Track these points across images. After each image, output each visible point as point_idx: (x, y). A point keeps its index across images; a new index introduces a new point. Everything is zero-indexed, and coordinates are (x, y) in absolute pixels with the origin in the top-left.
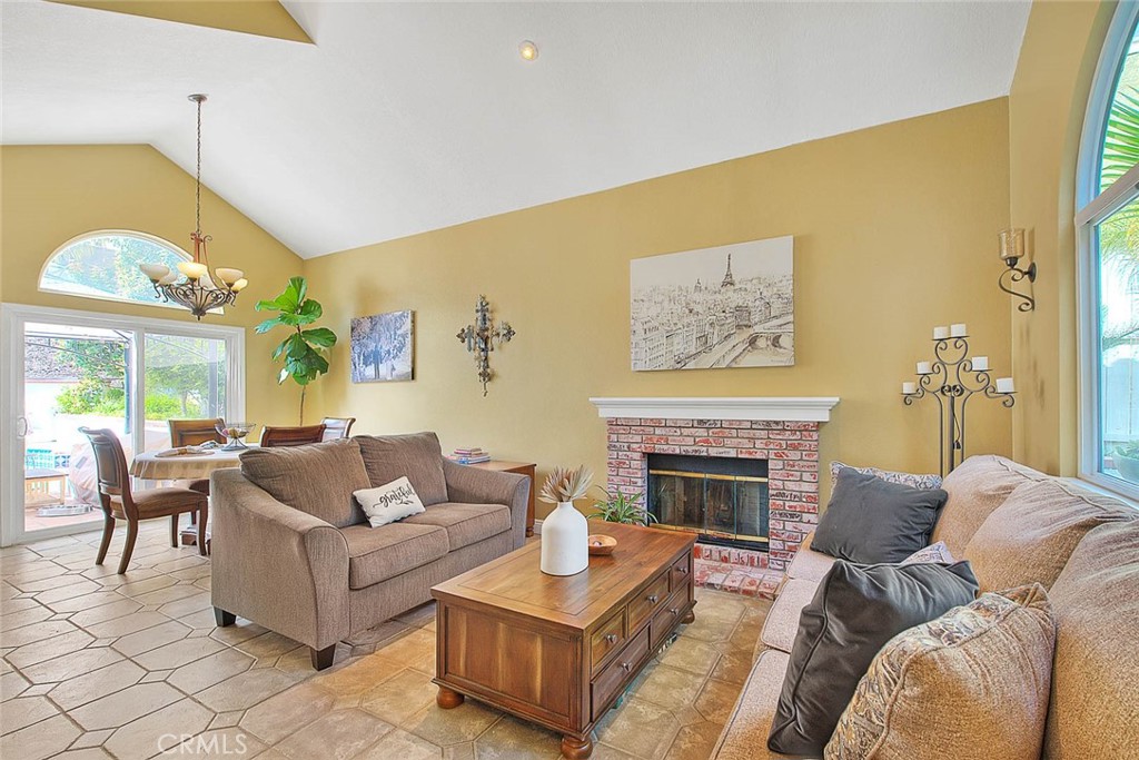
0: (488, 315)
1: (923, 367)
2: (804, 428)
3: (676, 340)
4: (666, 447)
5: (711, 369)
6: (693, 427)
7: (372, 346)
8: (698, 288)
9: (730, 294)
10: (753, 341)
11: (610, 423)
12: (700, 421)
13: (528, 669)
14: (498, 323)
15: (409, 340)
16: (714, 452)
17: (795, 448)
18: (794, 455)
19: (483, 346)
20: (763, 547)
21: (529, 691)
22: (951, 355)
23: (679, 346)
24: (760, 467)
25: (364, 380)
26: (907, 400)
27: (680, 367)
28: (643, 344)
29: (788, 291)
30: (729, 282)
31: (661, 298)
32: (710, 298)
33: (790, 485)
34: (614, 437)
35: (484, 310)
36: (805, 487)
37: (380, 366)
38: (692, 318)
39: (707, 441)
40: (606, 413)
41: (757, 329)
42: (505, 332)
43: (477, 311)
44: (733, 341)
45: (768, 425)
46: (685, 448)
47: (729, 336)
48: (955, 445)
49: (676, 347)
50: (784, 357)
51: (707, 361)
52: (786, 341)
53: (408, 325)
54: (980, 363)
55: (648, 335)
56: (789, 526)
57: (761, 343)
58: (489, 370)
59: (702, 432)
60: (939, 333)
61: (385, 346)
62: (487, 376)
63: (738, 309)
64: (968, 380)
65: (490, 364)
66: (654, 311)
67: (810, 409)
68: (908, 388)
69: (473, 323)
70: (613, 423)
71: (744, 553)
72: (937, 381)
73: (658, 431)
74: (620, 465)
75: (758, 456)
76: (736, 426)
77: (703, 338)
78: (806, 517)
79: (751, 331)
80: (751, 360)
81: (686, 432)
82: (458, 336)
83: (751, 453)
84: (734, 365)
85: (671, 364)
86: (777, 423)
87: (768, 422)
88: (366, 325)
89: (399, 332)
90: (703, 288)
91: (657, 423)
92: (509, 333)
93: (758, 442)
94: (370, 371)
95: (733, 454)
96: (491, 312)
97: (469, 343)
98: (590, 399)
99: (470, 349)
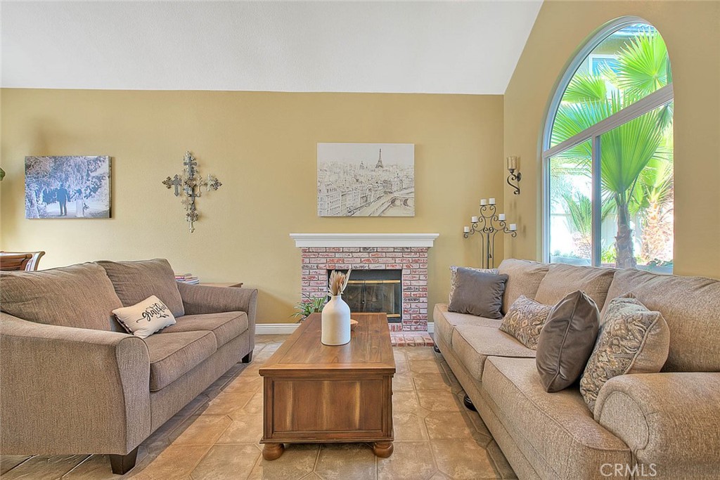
0: (195, 168)
1: (474, 219)
2: (421, 251)
3: (348, 197)
4: (342, 265)
5: (369, 216)
6: (360, 252)
7: (56, 185)
8: (362, 167)
9: (381, 173)
10: (393, 202)
11: (304, 251)
12: (365, 248)
13: (349, 407)
14: (205, 174)
15: (106, 182)
16: (372, 267)
17: (417, 262)
18: (416, 266)
19: (191, 193)
20: (399, 320)
21: (349, 423)
22: (488, 213)
23: (353, 201)
24: (397, 273)
25: (44, 216)
26: (465, 235)
27: (350, 215)
28: (326, 199)
29: (412, 174)
30: (379, 166)
31: (338, 170)
32: (368, 173)
33: (414, 283)
34: (307, 260)
35: (192, 164)
36: (422, 283)
37: (68, 204)
38: (358, 185)
39: (368, 260)
40: (300, 244)
41: (396, 194)
42: (214, 183)
43: (185, 164)
44: (382, 201)
45: (403, 250)
46: (355, 265)
47: (380, 198)
49: (348, 202)
50: (409, 211)
51: (367, 211)
52: (410, 202)
53: (104, 168)
54: (501, 217)
55: (330, 193)
56: (413, 305)
57: (397, 202)
58: (196, 212)
59: (366, 255)
60: (483, 202)
61: (73, 186)
62: (194, 216)
63: (385, 181)
64: (496, 225)
65: (197, 207)
66: (333, 178)
67: (422, 239)
68: (466, 229)
69: (180, 173)
70: (306, 251)
72: (481, 226)
73: (337, 255)
74: (311, 278)
75: (398, 268)
76: (385, 251)
77: (365, 198)
78: (421, 299)
79: (392, 196)
80: (391, 212)
81: (355, 255)
82: (164, 183)
83: (393, 266)
84: (383, 215)
85: (345, 213)
86: (407, 248)
87: (403, 248)
88: (49, 165)
89: (92, 174)
90: (365, 167)
91: (337, 250)
92: (217, 184)
93: (397, 259)
94: (54, 208)
95: (383, 267)
96: (199, 166)
97: (177, 189)
98: (291, 235)
99: (177, 194)
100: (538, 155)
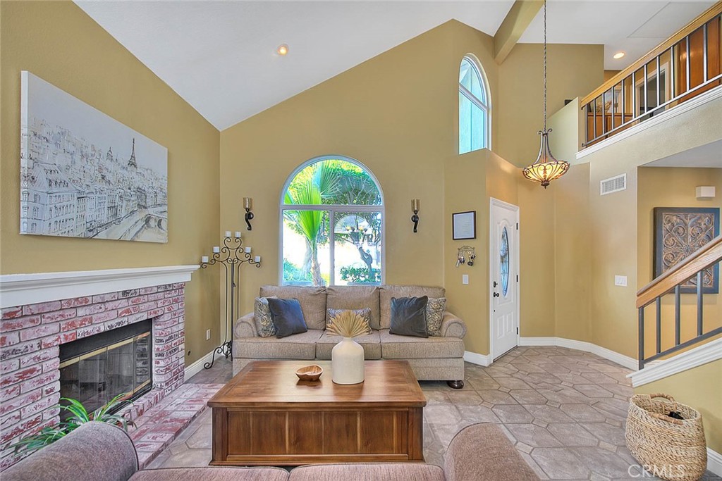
1: (216, 250)
2: (180, 287)
3: (89, 204)
4: (89, 329)
5: (119, 240)
6: (118, 299)
8: (109, 156)
9: (134, 174)
10: (147, 221)
12: (125, 293)
16: (133, 320)
17: (176, 301)
18: (175, 307)
22: (232, 244)
23: (96, 211)
24: (148, 325)
26: (203, 266)
28: (46, 199)
29: (165, 187)
30: (132, 164)
32: (117, 169)
33: (175, 329)
34: (13, 337)
36: (180, 327)
38: (104, 186)
39: (128, 311)
41: (151, 211)
44: (135, 217)
45: (165, 288)
46: (109, 323)
47: (133, 212)
48: (233, 285)
49: (88, 213)
50: (163, 236)
51: (117, 232)
52: (164, 224)
54: (248, 250)
57: (152, 223)
59: (124, 303)
60: (228, 234)
63: (139, 189)
67: (181, 273)
68: (205, 259)
72: (224, 256)
73: (81, 312)
74: (24, 376)
75: (149, 317)
77: (114, 209)
78: (180, 347)
79: (146, 212)
80: (147, 236)
81: (109, 306)
83: (155, 313)
84: (136, 239)
86: (170, 285)
87: (165, 285)
90: (114, 158)
93: (159, 302)
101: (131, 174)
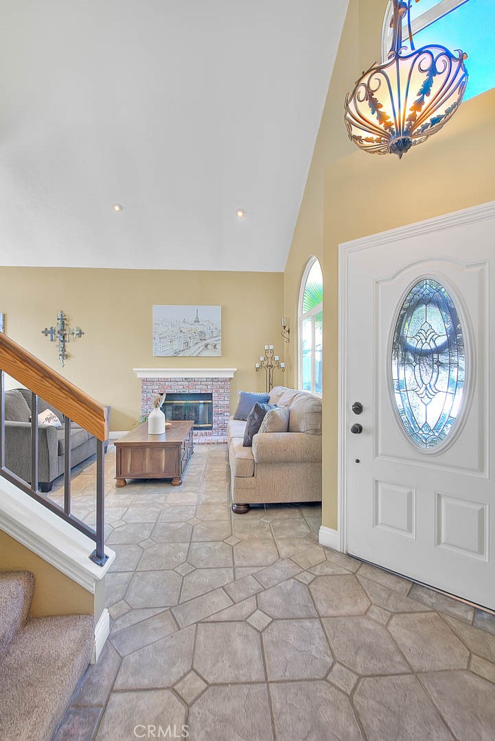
0: (65, 322)
1: (262, 359)
2: (225, 380)
3: (175, 343)
4: (170, 390)
5: (190, 356)
6: (182, 381)
8: (184, 322)
9: (197, 326)
10: (206, 346)
11: (143, 380)
12: (186, 379)
13: (160, 460)
14: (73, 326)
16: (191, 392)
17: (222, 388)
18: (222, 391)
19: (62, 339)
20: (210, 428)
21: (159, 469)
22: (269, 355)
23: (177, 346)
24: (209, 396)
26: (257, 369)
27: (176, 355)
28: (159, 344)
29: (219, 327)
30: (197, 321)
31: (167, 324)
32: (188, 326)
33: (220, 402)
34: (145, 387)
35: (63, 320)
36: (226, 402)
38: (182, 335)
39: (188, 387)
40: (139, 376)
41: (208, 341)
42: (78, 332)
43: (58, 319)
44: (199, 345)
45: (213, 380)
46: (179, 391)
47: (197, 343)
48: (270, 384)
49: (174, 346)
50: (218, 353)
51: (188, 353)
52: (218, 347)
54: (277, 358)
55: (161, 340)
56: (220, 418)
57: (209, 347)
58: (65, 353)
59: (186, 383)
60: (266, 348)
62: (64, 356)
63: (201, 332)
64: (274, 363)
65: (66, 349)
66: (164, 330)
67: (226, 372)
68: (257, 365)
69: (54, 326)
70: (145, 381)
71: (203, 432)
72: (266, 363)
73: (167, 383)
74: (148, 399)
75: (209, 392)
76: (200, 380)
77: (187, 343)
78: (226, 414)
79: (206, 342)
80: (206, 353)
81: (179, 383)
82: (43, 332)
83: (206, 391)
84: (199, 355)
85: (172, 354)
86: (216, 378)
87: (213, 378)
90: (187, 322)
91: (166, 380)
92: (81, 333)
93: (209, 386)
95: (199, 392)
96: (68, 320)
97: (52, 336)
98: (134, 369)
99: (52, 340)
100: (295, 319)
101: (197, 325)
